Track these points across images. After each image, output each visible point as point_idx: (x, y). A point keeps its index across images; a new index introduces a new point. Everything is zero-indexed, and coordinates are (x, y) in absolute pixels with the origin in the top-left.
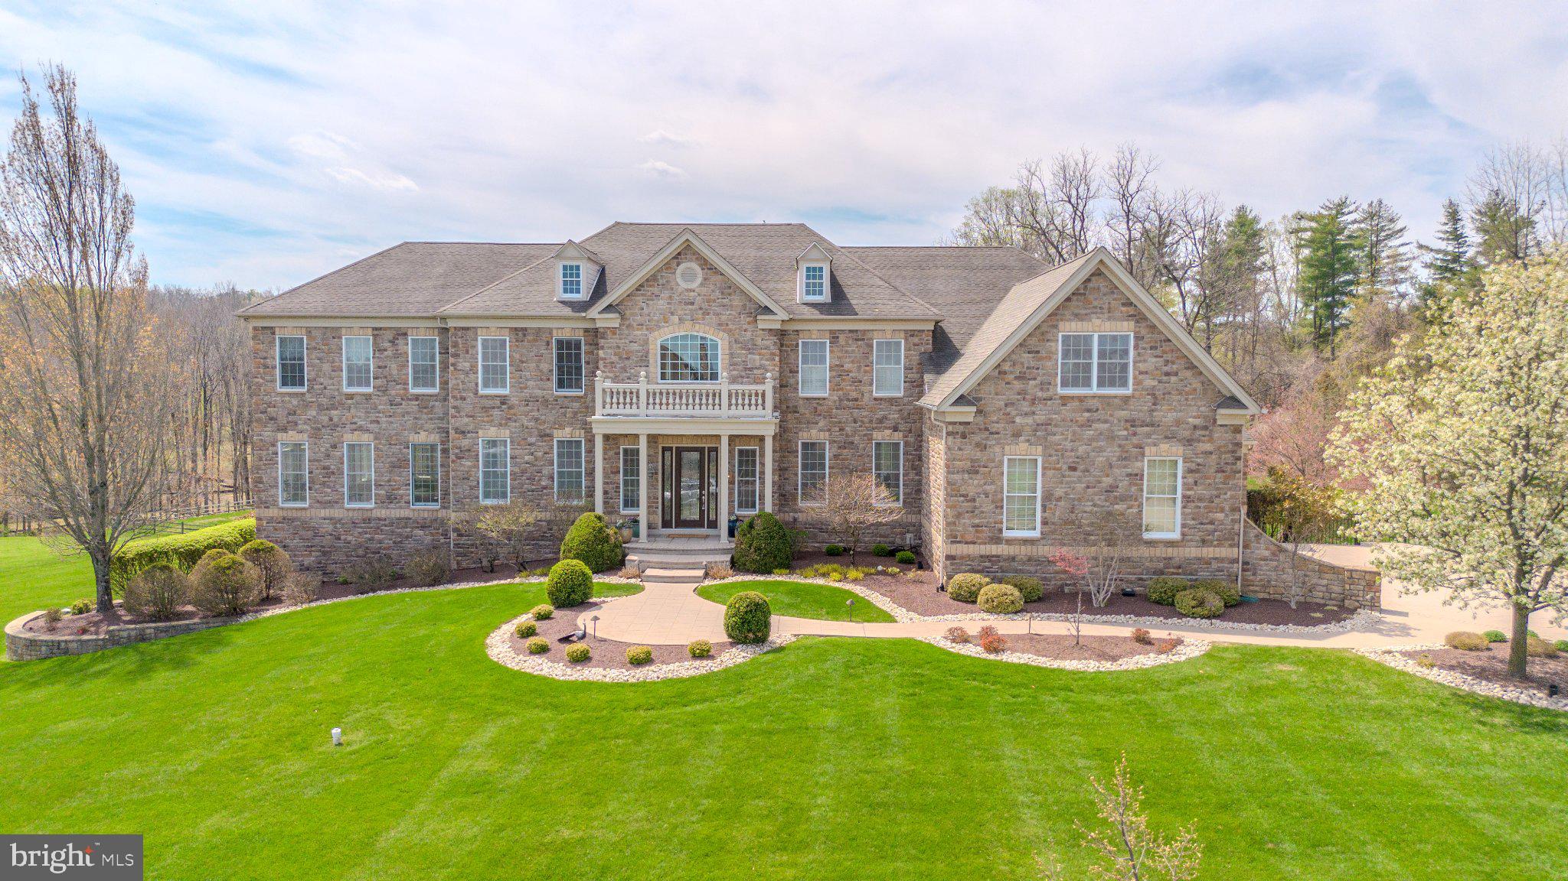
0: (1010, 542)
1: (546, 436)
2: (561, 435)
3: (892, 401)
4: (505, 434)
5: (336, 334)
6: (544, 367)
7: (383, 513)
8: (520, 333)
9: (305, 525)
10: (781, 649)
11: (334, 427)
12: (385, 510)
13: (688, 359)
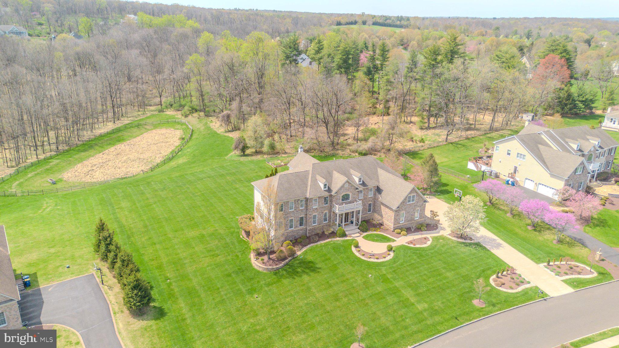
0: (402, 223)
1: (322, 213)
2: (325, 212)
3: (371, 197)
4: (317, 214)
5: (288, 202)
6: (323, 202)
7: (295, 229)
8: (319, 197)
10: (394, 251)
11: (288, 217)
12: (297, 229)
13: (346, 198)
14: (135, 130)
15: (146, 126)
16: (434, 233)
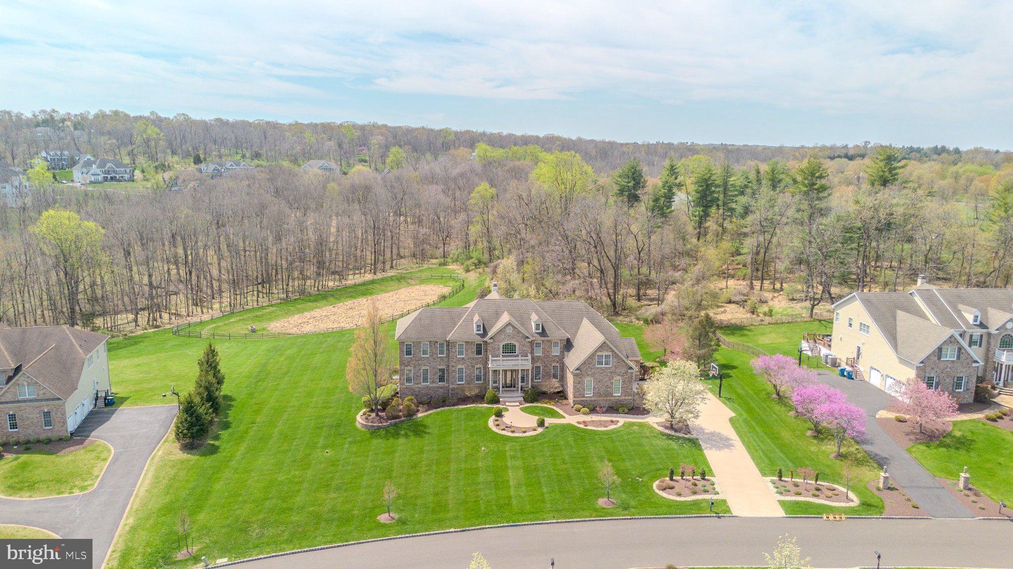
0: (586, 397)
1: (473, 367)
2: (476, 366)
3: (556, 356)
4: (463, 367)
5: (420, 343)
6: (473, 350)
7: (431, 385)
8: (468, 343)
9: (412, 389)
10: (547, 428)
11: (419, 365)
12: (432, 385)
13: (509, 350)
14: (394, 284)
15: (409, 281)
16: (636, 418)
